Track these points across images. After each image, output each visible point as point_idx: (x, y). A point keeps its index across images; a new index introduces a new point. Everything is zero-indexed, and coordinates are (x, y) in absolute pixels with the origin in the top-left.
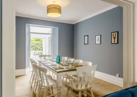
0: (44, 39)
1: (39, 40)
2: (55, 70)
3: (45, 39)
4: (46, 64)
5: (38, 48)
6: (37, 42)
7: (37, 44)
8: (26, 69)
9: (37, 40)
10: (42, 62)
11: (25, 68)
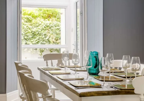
0: (62, 11)
1: (55, 17)
2: (73, 88)
3: (65, 8)
4: (55, 77)
5: (51, 39)
6: (47, 22)
7: (48, 27)
8: (7, 94)
9: (49, 16)
10: (47, 72)
11: (5, 93)
